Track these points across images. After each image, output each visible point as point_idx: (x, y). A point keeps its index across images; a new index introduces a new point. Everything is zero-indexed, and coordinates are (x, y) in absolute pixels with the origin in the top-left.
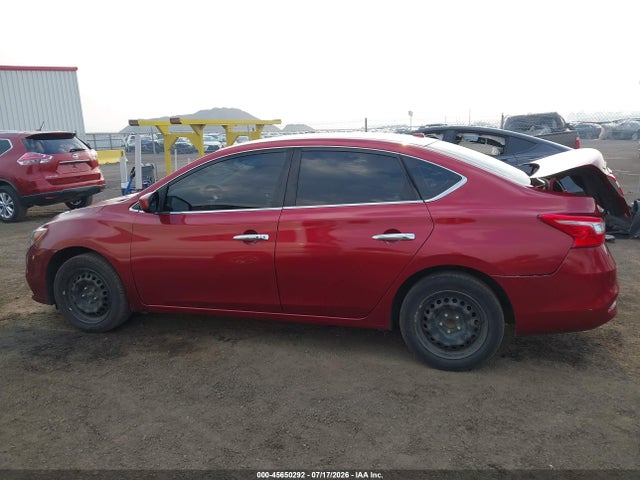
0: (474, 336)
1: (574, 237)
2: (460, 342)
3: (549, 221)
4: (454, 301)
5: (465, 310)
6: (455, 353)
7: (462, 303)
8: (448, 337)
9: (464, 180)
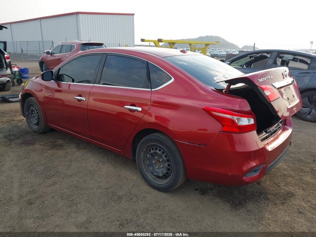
0: (167, 173)
1: (223, 125)
2: (161, 175)
3: (208, 111)
4: (160, 150)
5: (164, 156)
6: (160, 180)
7: (163, 153)
8: (156, 170)
9: (173, 80)
